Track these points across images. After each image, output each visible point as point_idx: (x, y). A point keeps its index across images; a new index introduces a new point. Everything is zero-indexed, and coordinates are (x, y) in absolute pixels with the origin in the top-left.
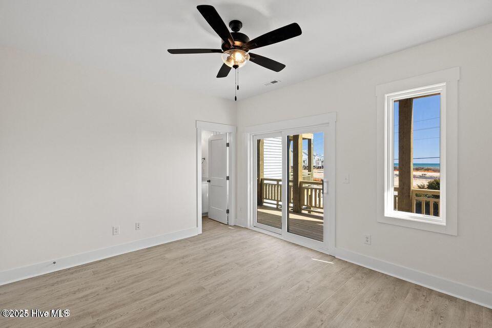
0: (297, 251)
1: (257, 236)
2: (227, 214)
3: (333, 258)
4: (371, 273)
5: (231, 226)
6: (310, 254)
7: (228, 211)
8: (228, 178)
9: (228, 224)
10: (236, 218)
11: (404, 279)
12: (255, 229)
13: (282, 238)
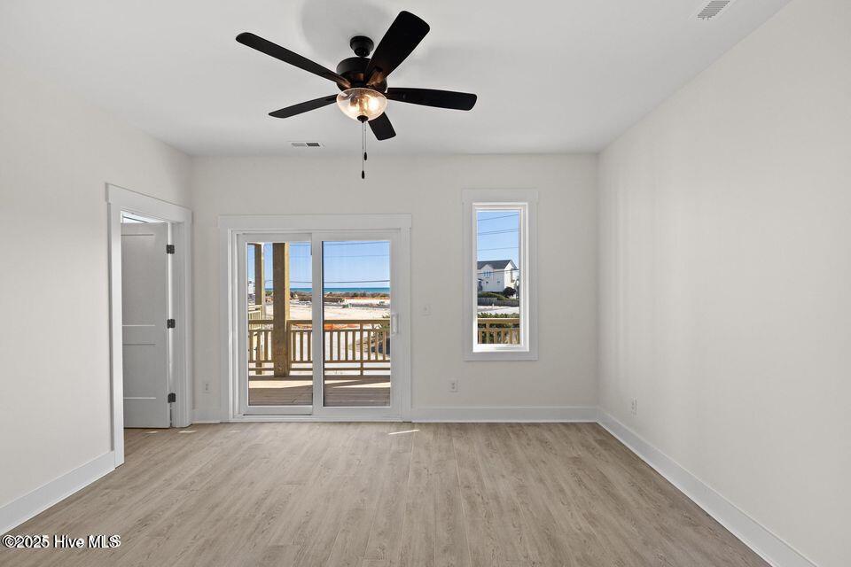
0: (359, 430)
1: (264, 430)
2: (168, 405)
3: (411, 424)
4: (463, 427)
5: (182, 428)
6: (382, 429)
7: (172, 398)
8: (171, 324)
9: (171, 427)
10: (194, 408)
11: (495, 421)
12: (247, 419)
13: (315, 420)
